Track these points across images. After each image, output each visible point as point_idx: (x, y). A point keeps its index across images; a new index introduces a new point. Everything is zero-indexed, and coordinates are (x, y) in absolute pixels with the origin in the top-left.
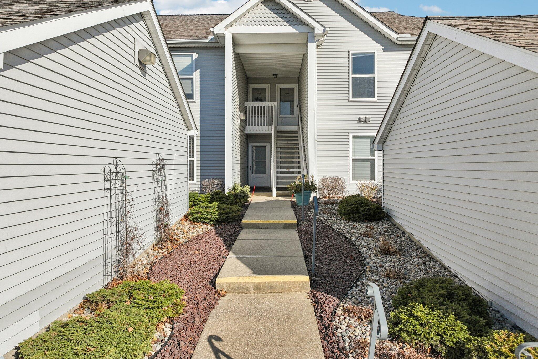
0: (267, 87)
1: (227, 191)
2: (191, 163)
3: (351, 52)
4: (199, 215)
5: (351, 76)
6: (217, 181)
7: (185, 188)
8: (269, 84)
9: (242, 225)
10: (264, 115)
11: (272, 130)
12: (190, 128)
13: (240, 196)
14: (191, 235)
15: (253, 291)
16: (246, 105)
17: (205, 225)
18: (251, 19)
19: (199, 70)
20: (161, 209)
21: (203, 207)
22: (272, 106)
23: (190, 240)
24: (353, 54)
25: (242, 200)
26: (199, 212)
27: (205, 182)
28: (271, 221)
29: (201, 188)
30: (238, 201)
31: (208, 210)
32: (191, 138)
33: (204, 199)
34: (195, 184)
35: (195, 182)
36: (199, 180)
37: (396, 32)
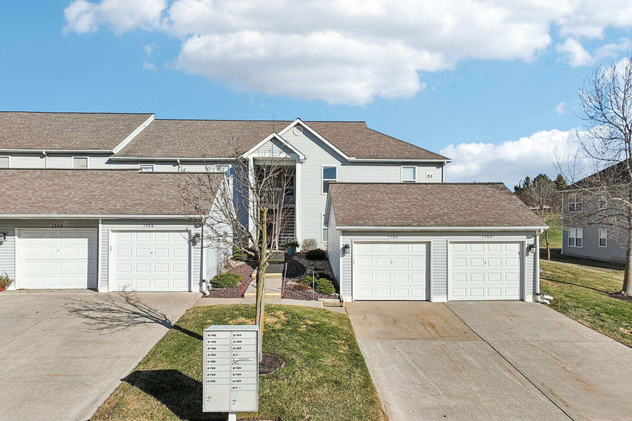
3: (323, 166)
5: (323, 180)
11: (277, 207)
14: (237, 265)
17: (242, 262)
18: (264, 149)
19: (232, 175)
22: (278, 191)
23: (237, 267)
37: (347, 156)
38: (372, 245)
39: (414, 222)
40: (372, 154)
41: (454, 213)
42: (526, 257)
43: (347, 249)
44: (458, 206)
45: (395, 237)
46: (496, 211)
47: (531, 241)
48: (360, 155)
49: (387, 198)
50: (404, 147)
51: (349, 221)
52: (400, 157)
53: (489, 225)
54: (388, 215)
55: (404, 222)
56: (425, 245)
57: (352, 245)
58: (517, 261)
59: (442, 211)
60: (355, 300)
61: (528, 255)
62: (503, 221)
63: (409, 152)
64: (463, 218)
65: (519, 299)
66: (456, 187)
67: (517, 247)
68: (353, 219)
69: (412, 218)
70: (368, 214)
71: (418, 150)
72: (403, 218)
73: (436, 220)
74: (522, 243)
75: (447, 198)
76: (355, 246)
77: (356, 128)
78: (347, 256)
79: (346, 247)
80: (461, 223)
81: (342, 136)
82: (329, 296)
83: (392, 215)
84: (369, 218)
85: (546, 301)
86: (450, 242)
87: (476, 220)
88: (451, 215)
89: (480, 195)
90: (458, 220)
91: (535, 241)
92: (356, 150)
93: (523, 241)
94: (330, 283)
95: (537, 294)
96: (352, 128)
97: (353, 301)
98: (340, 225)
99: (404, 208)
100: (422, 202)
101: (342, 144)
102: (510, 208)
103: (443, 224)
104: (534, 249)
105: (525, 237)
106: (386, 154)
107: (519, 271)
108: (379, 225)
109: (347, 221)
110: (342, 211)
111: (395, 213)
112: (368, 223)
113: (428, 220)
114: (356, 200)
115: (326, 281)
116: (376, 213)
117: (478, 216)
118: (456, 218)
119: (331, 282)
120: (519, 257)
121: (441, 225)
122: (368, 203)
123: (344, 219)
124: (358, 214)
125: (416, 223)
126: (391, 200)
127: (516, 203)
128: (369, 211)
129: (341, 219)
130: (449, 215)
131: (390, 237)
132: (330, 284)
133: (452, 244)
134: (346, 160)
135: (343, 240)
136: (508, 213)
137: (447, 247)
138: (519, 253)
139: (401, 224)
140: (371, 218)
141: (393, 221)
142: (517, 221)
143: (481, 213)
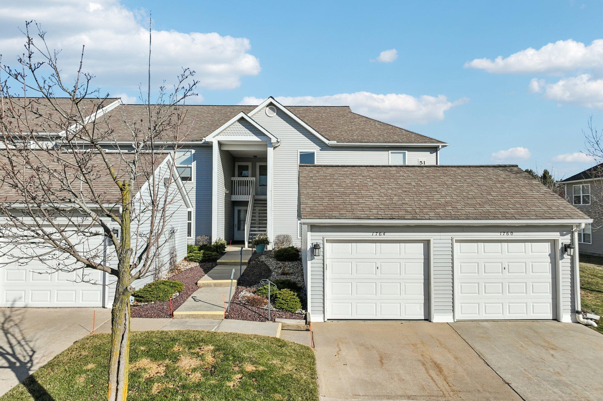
0: (250, 164)
1: (212, 244)
2: (189, 225)
4: (193, 257)
6: (207, 238)
7: (185, 242)
8: (251, 163)
9: (218, 263)
10: (247, 186)
11: (249, 199)
12: (188, 207)
13: (220, 247)
14: (188, 268)
15: (213, 286)
16: (232, 180)
17: (196, 263)
18: (230, 132)
19: (196, 161)
20: (173, 253)
21: (195, 253)
22: (252, 181)
23: (187, 270)
24: (300, 152)
25: (221, 250)
26: (193, 256)
27: (199, 237)
28: (233, 261)
29: (196, 241)
30: (218, 250)
31: (198, 255)
32: (190, 213)
33: (197, 249)
34: (192, 239)
35: (192, 237)
36: (195, 236)
37: (327, 139)
38: (350, 244)
39: (408, 213)
40: (355, 137)
41: (460, 202)
42: (560, 261)
43: (317, 250)
44: (464, 194)
45: (382, 234)
46: (515, 200)
47: (566, 240)
48: (342, 139)
49: (371, 184)
50: (392, 131)
51: (319, 213)
52: (388, 141)
53: (510, 218)
54: (372, 204)
55: (393, 213)
56: (422, 245)
57: (323, 244)
58: (548, 266)
59: (444, 200)
60: (328, 320)
61: (562, 258)
62: (528, 213)
63: (398, 135)
64: (473, 209)
65: (551, 318)
66: (459, 171)
67: (546, 247)
68: (325, 210)
69: (405, 209)
70: (346, 204)
71: (408, 134)
72: (392, 208)
73: (437, 211)
74: (554, 243)
75: (448, 183)
76: (328, 246)
77: (339, 112)
78: (318, 260)
79: (316, 247)
80: (471, 216)
81: (323, 120)
82: (292, 315)
83: (378, 204)
84: (347, 208)
85: (590, 322)
86: (456, 240)
87: (490, 211)
88: (456, 204)
89: (490, 179)
90: (467, 211)
91: (572, 239)
92: (338, 133)
93: (554, 240)
94: (294, 295)
95: (578, 312)
96: (335, 112)
97: (326, 320)
98: (308, 217)
99: (393, 196)
100: (417, 188)
101: (323, 128)
102: (533, 196)
103: (447, 216)
104: (572, 250)
105: (558, 233)
106: (372, 138)
107: (550, 280)
108: (359, 217)
109: (317, 213)
110: (312, 199)
111: (381, 202)
112: (345, 215)
113: (426, 211)
114: (331, 185)
115: (290, 292)
116: (356, 202)
117: (492, 206)
118: (464, 208)
119: (296, 294)
120: (549, 260)
121: (445, 218)
122: (347, 189)
123: (312, 210)
124: (333, 204)
125: (409, 216)
126: (376, 186)
127: (539, 190)
128: (347, 199)
129: (310, 210)
130: (453, 204)
131: (375, 234)
132: (294, 297)
133: (459, 244)
134: (326, 144)
135: (312, 238)
136: (532, 202)
137: (452, 248)
138: (549, 255)
139: (389, 216)
140: (350, 208)
141: (379, 213)
142: (547, 213)
143: (496, 202)
